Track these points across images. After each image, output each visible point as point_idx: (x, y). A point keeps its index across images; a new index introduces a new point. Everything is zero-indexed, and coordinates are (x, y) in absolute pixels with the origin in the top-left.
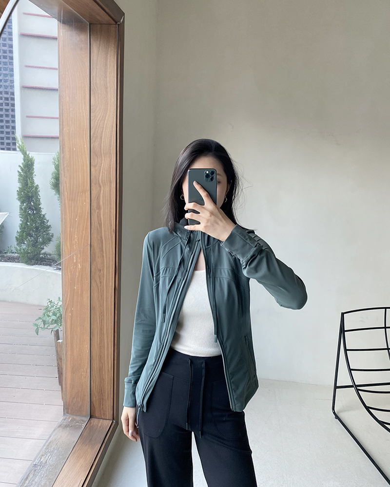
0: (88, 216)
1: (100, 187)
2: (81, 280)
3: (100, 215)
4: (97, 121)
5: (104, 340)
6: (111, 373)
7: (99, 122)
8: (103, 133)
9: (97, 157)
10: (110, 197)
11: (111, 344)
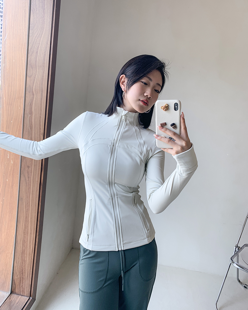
0: (21, 119)
1: (33, 95)
2: (12, 174)
3: (32, 119)
4: (34, 38)
5: (28, 227)
6: (32, 256)
7: (36, 38)
8: (39, 48)
9: (33, 69)
10: (41, 105)
11: (34, 231)
